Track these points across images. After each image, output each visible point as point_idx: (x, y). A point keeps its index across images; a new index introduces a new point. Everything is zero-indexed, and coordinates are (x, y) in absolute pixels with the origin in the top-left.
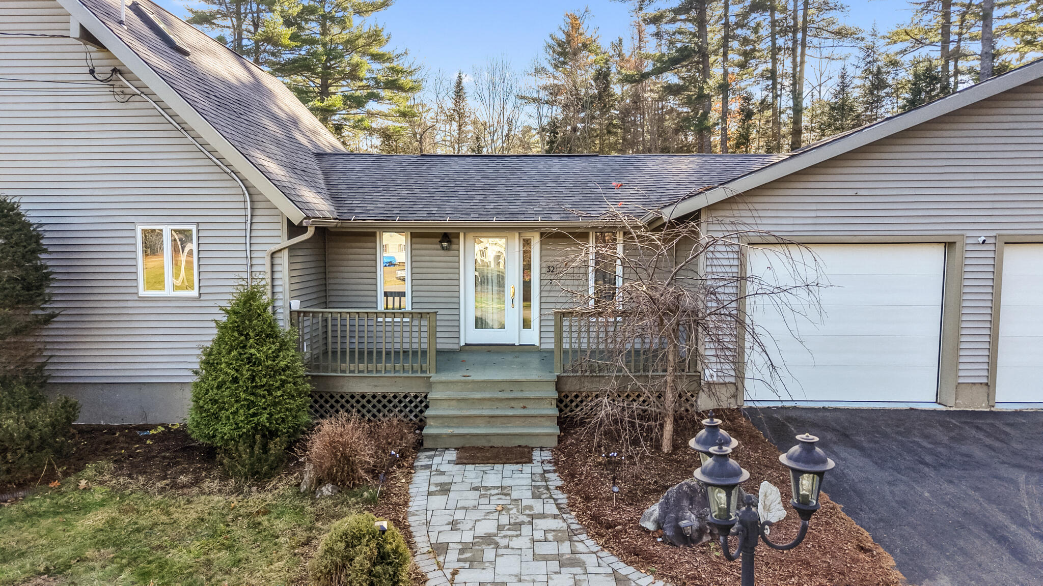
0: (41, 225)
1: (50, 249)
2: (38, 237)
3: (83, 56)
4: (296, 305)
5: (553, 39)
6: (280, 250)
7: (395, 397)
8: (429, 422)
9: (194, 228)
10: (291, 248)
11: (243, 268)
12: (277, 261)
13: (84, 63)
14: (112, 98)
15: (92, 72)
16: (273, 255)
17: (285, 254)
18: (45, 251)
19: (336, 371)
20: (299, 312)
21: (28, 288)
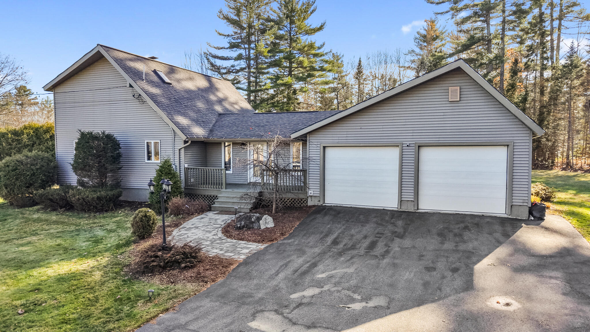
0: (120, 141)
1: (122, 148)
2: (119, 145)
3: (131, 91)
4: (186, 166)
5: (418, 34)
6: (181, 148)
7: (213, 196)
8: (216, 203)
9: (159, 141)
10: (184, 147)
11: (172, 154)
12: (181, 152)
13: (131, 93)
14: (139, 103)
15: (133, 96)
16: (180, 150)
17: (183, 149)
18: (120, 148)
19: (196, 187)
20: (187, 168)
21: (114, 158)
